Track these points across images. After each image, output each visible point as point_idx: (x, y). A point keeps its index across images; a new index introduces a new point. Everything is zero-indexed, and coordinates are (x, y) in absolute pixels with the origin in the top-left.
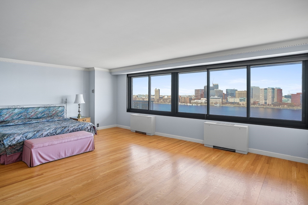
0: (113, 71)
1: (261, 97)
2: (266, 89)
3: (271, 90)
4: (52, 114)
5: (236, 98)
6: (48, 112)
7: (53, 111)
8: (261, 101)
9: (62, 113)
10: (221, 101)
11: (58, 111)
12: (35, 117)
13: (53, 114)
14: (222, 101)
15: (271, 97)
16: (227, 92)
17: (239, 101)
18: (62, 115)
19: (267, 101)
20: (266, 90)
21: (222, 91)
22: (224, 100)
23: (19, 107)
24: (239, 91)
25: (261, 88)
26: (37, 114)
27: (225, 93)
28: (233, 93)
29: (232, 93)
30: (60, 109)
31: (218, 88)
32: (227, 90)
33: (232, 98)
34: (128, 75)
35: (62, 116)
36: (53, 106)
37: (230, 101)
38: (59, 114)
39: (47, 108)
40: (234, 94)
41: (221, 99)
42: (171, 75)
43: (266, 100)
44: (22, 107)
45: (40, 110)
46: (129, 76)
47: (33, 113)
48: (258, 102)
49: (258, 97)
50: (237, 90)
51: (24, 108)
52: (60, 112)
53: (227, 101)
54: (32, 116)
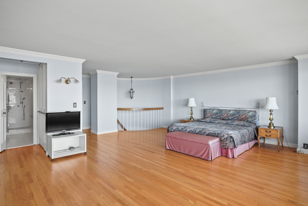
4: (241, 118)
6: (238, 116)
7: (243, 115)
11: (248, 116)
12: (227, 119)
13: (243, 118)
18: (253, 120)
23: (216, 108)
26: (228, 117)
30: (250, 114)
35: (253, 122)
36: (244, 110)
38: (249, 119)
39: (237, 111)
44: (219, 108)
45: (231, 112)
47: (225, 115)
51: (219, 110)
52: (250, 117)
54: (225, 117)
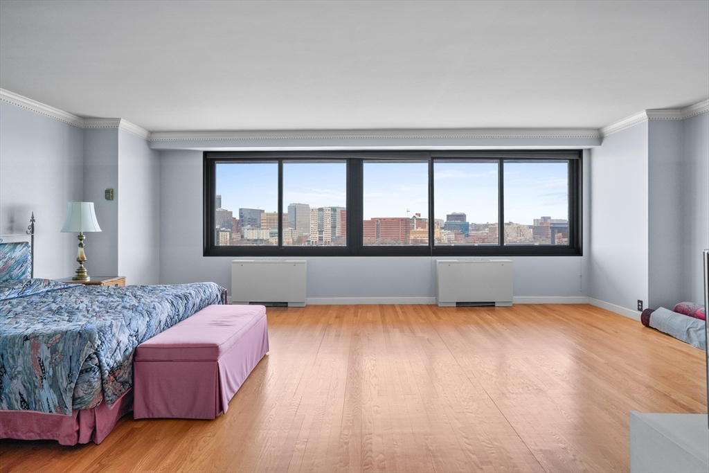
0: (156, 137)
1: (312, 226)
2: (321, 210)
3: (330, 212)
5: (263, 229)
8: (313, 236)
9: (23, 269)
10: (228, 237)
11: (13, 261)
14: (230, 237)
15: (329, 226)
16: (241, 216)
17: (268, 237)
19: (323, 235)
20: (321, 213)
21: (231, 213)
22: (234, 236)
24: (267, 214)
25: (311, 207)
27: (238, 218)
28: (255, 219)
29: (252, 219)
30: (18, 253)
31: (220, 207)
32: (240, 209)
33: (253, 229)
34: (206, 153)
37: (249, 238)
40: (258, 220)
41: (228, 233)
42: (345, 164)
43: (321, 232)
46: (210, 157)
48: (306, 237)
49: (307, 226)
50: (263, 211)
52: (18, 262)
53: (242, 237)
